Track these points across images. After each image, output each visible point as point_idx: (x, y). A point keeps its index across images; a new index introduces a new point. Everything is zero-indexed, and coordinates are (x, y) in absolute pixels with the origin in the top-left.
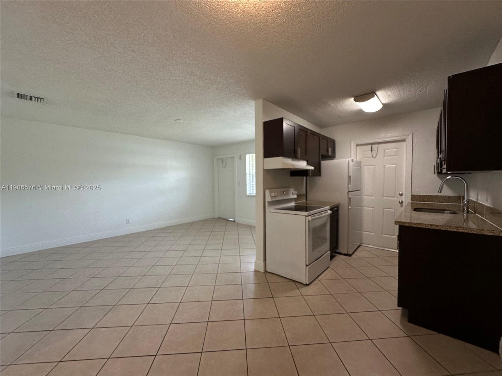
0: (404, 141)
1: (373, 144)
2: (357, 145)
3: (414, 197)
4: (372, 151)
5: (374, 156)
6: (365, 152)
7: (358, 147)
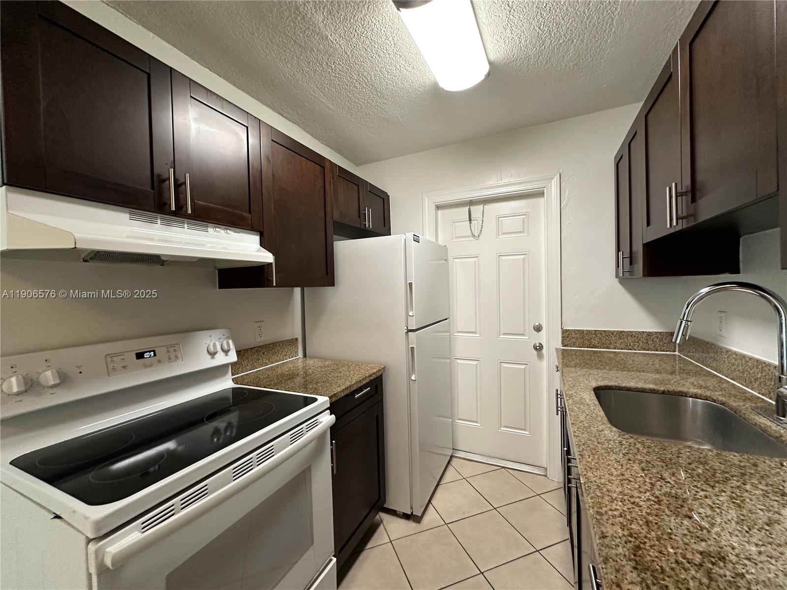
0: (541, 194)
1: (471, 203)
2: (438, 207)
3: (568, 336)
4: (470, 220)
5: (476, 235)
6: (457, 224)
7: (440, 212)
